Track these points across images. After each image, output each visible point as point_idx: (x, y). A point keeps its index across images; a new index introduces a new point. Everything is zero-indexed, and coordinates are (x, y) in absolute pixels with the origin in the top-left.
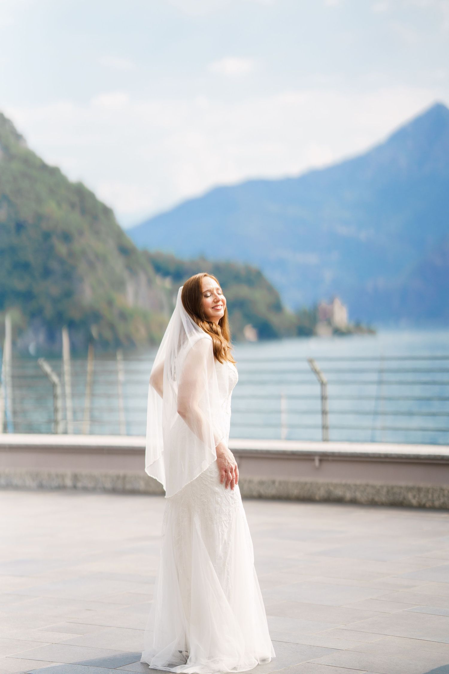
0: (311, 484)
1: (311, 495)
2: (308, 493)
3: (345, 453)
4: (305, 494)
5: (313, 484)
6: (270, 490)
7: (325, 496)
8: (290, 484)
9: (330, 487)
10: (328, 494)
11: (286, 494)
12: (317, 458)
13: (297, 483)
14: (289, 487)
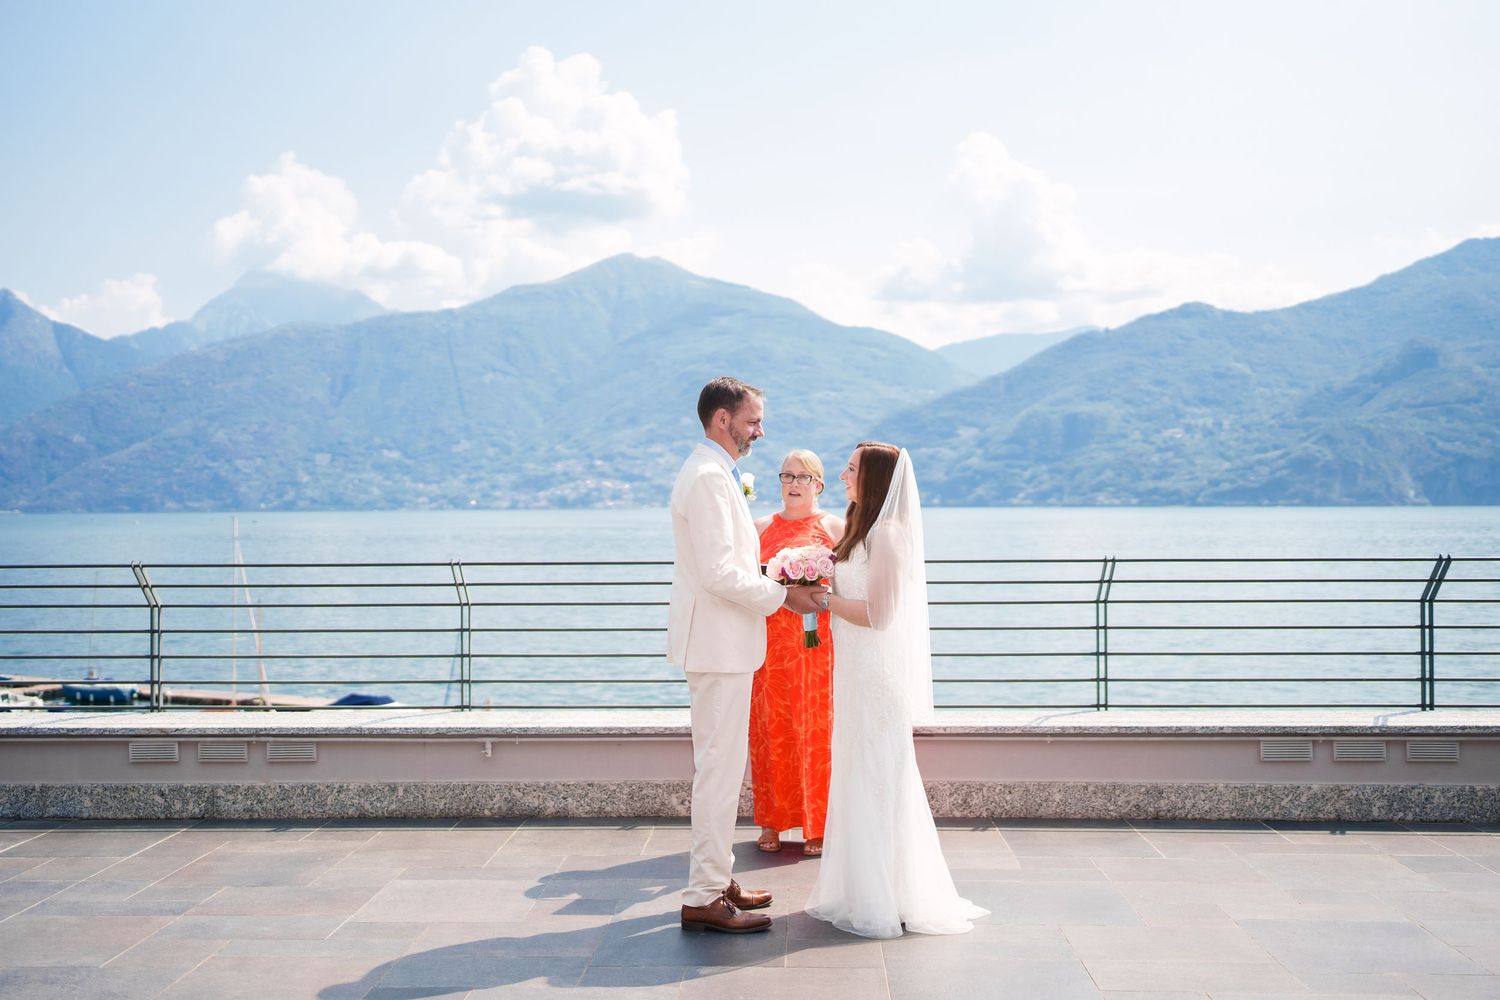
1: (473, 808)
2: (468, 804)
3: (549, 729)
4: (461, 808)
5: (479, 789)
6: (386, 803)
7: (504, 809)
8: (429, 790)
9: (514, 792)
10: (510, 804)
11: (422, 808)
12: (488, 741)
13: (446, 788)
14: (428, 795)
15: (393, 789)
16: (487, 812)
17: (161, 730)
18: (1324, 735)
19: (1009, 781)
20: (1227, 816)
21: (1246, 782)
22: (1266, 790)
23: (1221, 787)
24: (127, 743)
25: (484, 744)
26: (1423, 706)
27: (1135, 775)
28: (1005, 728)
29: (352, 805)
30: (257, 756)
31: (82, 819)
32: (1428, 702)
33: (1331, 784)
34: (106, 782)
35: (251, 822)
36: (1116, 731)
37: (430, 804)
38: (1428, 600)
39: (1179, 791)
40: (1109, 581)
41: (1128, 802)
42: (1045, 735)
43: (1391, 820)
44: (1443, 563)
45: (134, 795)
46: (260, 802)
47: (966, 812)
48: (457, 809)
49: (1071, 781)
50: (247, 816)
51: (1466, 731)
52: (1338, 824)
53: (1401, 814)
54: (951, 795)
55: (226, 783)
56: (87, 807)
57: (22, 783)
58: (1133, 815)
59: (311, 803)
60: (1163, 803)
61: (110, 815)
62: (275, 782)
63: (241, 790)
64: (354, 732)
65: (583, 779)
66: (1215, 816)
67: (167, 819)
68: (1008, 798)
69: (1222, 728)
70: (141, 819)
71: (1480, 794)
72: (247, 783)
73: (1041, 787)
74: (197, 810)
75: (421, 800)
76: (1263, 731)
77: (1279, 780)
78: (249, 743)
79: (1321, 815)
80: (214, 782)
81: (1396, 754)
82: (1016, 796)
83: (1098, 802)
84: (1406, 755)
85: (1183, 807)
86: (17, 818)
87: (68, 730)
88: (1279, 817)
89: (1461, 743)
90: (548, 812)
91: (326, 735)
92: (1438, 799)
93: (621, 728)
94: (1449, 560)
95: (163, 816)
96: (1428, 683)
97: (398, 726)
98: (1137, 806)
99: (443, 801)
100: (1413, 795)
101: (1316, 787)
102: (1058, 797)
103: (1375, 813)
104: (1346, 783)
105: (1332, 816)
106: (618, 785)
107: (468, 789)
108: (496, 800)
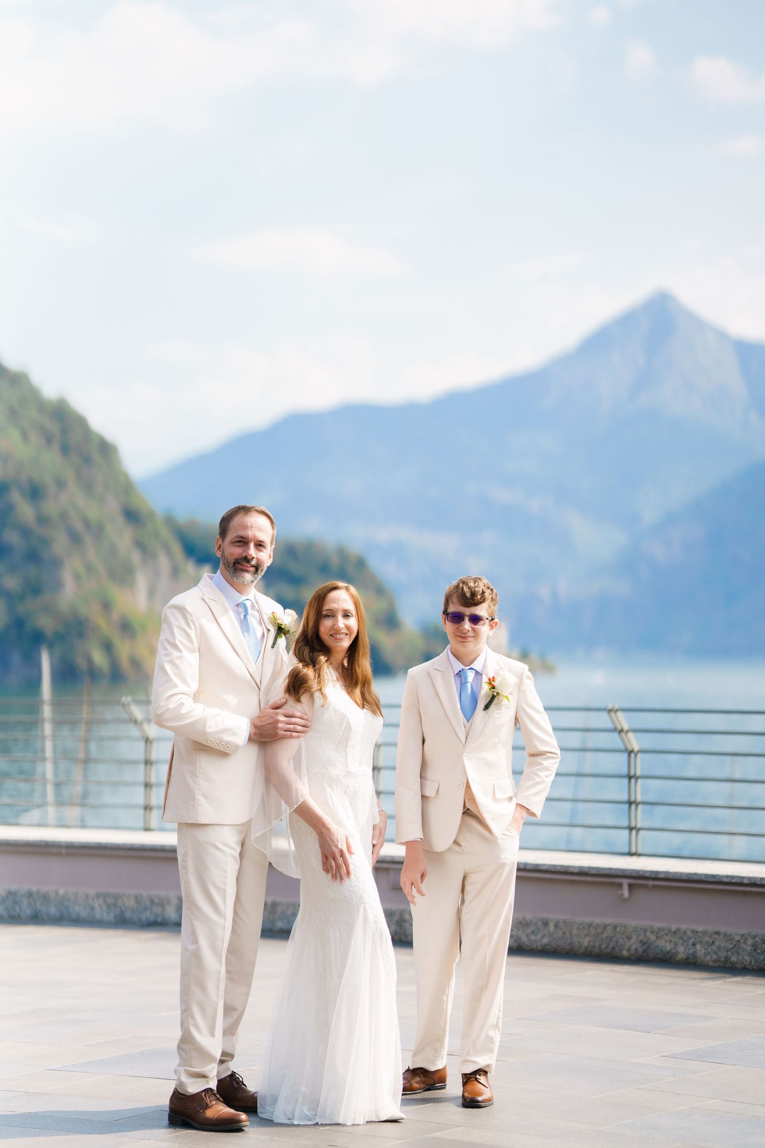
0: (615, 927)
1: (614, 948)
2: (608, 944)
3: (677, 873)
4: (604, 946)
5: (618, 929)
6: (539, 937)
7: (640, 950)
8: (576, 926)
9: (649, 934)
10: (645, 947)
11: (570, 945)
12: (625, 882)
13: (590, 925)
14: (575, 932)
15: (546, 924)
16: (625, 953)
25: (620, 885)
37: (576, 940)
48: (600, 948)
65: (710, 928)
75: (569, 936)
80: (402, 907)
93: (743, 878)
99: (587, 939)
106: (743, 935)
107: (609, 929)
108: (632, 941)
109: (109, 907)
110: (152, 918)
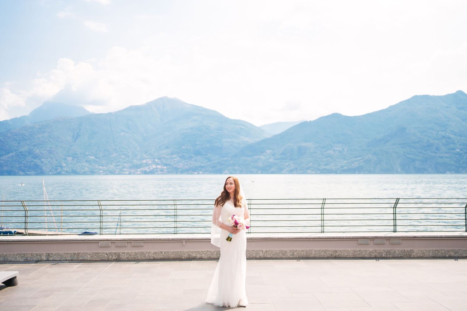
1: (180, 257)
3: (198, 238)
4: (177, 257)
5: (182, 252)
6: (160, 256)
7: (187, 257)
9: (190, 253)
10: (189, 256)
11: (168, 257)
12: (184, 241)
13: (174, 252)
14: (170, 254)
15: (162, 253)
16: (184, 258)
17: (107, 239)
18: (372, 238)
19: (303, 249)
20: (351, 256)
21: (355, 249)
22: (360, 250)
23: (350, 250)
24: (99, 242)
25: (183, 242)
26: (394, 232)
27: (331, 248)
28: (302, 237)
29: (152, 256)
30: (129, 245)
31: (87, 260)
32: (395, 231)
33: (374, 249)
34: (93, 252)
35: (128, 260)
36: (326, 238)
37: (170, 256)
38: (395, 208)
39: (340, 251)
40: (324, 204)
41: (329, 254)
42: (311, 239)
43: (387, 257)
44: (398, 199)
45: (100, 254)
46: (130, 256)
47: (293, 256)
49: (316, 249)
50: (127, 259)
51: (403, 237)
52: (376, 258)
53: (389, 256)
54: (290, 252)
55: (122, 251)
56: (89, 257)
57: (73, 252)
58: (331, 257)
59: (142, 256)
60: (337, 254)
61: (94, 259)
62: (134, 251)
63: (126, 253)
64: (153, 239)
65: (206, 250)
66: (348, 257)
67: (108, 260)
68: (303, 253)
69: (350, 237)
70: (102, 260)
71: (406, 251)
72: (127, 251)
73: (310, 251)
74: (115, 258)
76: (359, 237)
77: (363, 248)
78: (128, 242)
79: (371, 256)
80: (119, 251)
81: (388, 242)
82: (304, 252)
83: (323, 254)
84: (390, 242)
85: (341, 255)
86: (72, 260)
87: (85, 239)
88: (362, 257)
89: (402, 239)
90: (198, 257)
91: (146, 240)
92: (397, 252)
94: (399, 199)
95: (107, 259)
96: (395, 226)
97: (163, 238)
98: (331, 255)
99: (173, 255)
100: (392, 251)
101: (370, 250)
102: (314, 253)
103: (383, 256)
104: (377, 249)
105: (374, 256)
106: (214, 251)
107: (179, 252)
108: (185, 255)
109: (22, 257)
110: (37, 259)
